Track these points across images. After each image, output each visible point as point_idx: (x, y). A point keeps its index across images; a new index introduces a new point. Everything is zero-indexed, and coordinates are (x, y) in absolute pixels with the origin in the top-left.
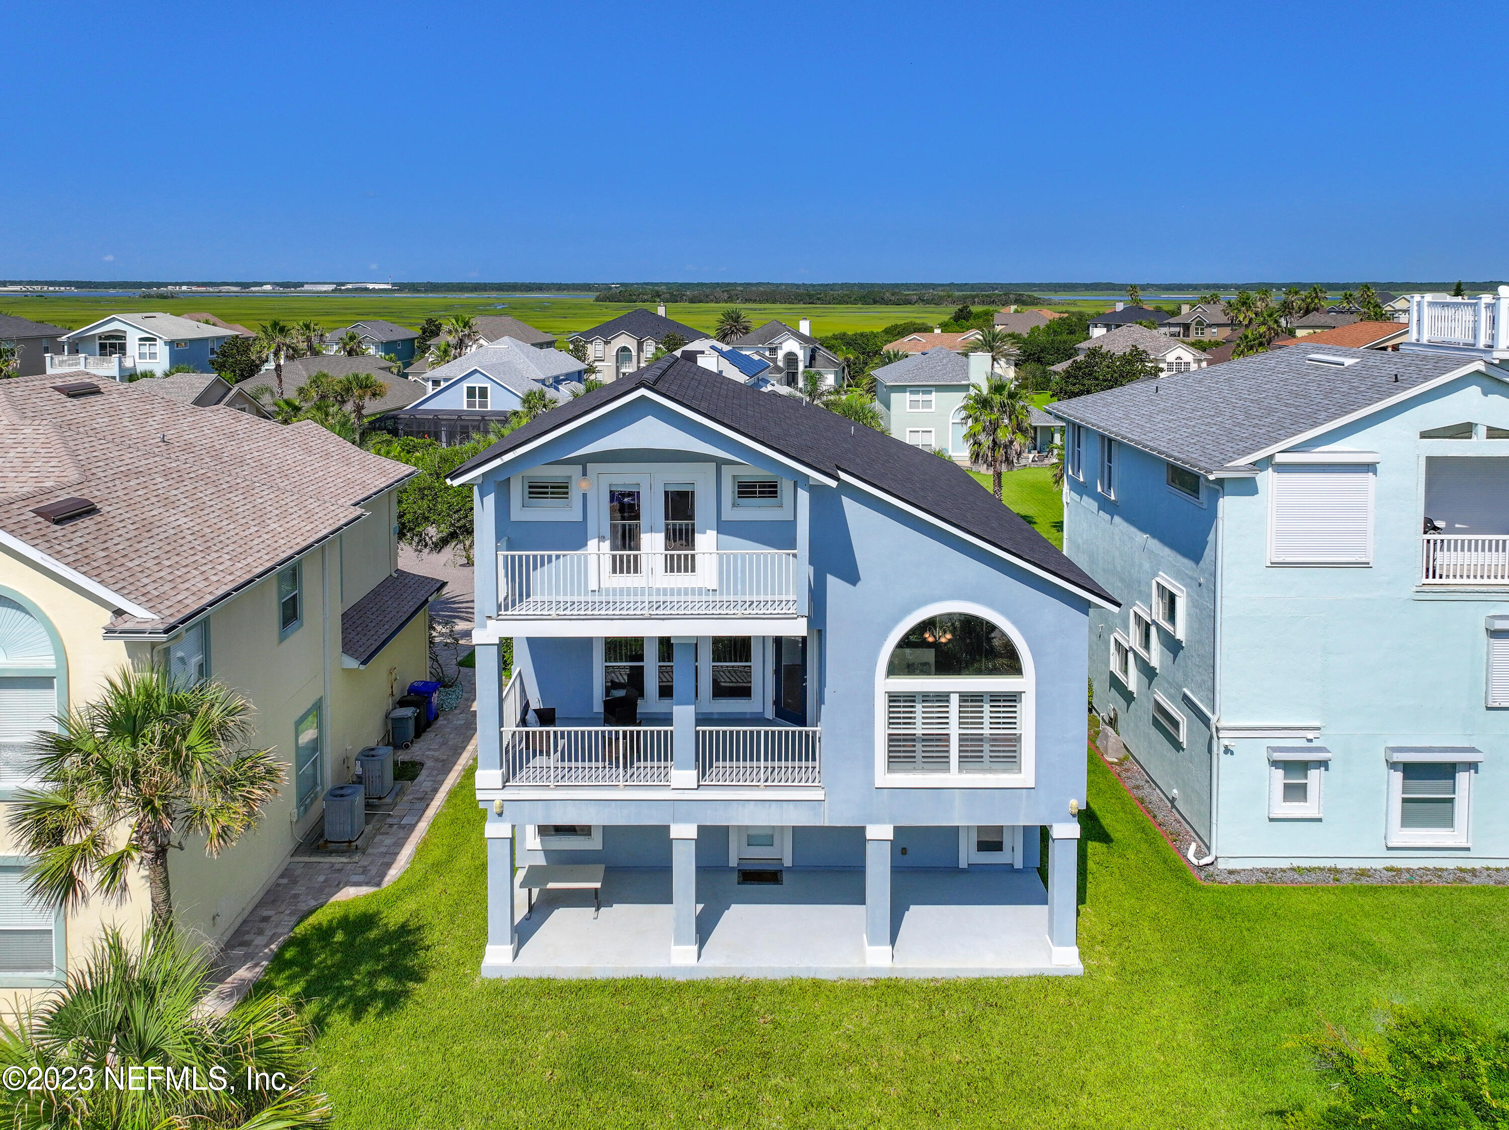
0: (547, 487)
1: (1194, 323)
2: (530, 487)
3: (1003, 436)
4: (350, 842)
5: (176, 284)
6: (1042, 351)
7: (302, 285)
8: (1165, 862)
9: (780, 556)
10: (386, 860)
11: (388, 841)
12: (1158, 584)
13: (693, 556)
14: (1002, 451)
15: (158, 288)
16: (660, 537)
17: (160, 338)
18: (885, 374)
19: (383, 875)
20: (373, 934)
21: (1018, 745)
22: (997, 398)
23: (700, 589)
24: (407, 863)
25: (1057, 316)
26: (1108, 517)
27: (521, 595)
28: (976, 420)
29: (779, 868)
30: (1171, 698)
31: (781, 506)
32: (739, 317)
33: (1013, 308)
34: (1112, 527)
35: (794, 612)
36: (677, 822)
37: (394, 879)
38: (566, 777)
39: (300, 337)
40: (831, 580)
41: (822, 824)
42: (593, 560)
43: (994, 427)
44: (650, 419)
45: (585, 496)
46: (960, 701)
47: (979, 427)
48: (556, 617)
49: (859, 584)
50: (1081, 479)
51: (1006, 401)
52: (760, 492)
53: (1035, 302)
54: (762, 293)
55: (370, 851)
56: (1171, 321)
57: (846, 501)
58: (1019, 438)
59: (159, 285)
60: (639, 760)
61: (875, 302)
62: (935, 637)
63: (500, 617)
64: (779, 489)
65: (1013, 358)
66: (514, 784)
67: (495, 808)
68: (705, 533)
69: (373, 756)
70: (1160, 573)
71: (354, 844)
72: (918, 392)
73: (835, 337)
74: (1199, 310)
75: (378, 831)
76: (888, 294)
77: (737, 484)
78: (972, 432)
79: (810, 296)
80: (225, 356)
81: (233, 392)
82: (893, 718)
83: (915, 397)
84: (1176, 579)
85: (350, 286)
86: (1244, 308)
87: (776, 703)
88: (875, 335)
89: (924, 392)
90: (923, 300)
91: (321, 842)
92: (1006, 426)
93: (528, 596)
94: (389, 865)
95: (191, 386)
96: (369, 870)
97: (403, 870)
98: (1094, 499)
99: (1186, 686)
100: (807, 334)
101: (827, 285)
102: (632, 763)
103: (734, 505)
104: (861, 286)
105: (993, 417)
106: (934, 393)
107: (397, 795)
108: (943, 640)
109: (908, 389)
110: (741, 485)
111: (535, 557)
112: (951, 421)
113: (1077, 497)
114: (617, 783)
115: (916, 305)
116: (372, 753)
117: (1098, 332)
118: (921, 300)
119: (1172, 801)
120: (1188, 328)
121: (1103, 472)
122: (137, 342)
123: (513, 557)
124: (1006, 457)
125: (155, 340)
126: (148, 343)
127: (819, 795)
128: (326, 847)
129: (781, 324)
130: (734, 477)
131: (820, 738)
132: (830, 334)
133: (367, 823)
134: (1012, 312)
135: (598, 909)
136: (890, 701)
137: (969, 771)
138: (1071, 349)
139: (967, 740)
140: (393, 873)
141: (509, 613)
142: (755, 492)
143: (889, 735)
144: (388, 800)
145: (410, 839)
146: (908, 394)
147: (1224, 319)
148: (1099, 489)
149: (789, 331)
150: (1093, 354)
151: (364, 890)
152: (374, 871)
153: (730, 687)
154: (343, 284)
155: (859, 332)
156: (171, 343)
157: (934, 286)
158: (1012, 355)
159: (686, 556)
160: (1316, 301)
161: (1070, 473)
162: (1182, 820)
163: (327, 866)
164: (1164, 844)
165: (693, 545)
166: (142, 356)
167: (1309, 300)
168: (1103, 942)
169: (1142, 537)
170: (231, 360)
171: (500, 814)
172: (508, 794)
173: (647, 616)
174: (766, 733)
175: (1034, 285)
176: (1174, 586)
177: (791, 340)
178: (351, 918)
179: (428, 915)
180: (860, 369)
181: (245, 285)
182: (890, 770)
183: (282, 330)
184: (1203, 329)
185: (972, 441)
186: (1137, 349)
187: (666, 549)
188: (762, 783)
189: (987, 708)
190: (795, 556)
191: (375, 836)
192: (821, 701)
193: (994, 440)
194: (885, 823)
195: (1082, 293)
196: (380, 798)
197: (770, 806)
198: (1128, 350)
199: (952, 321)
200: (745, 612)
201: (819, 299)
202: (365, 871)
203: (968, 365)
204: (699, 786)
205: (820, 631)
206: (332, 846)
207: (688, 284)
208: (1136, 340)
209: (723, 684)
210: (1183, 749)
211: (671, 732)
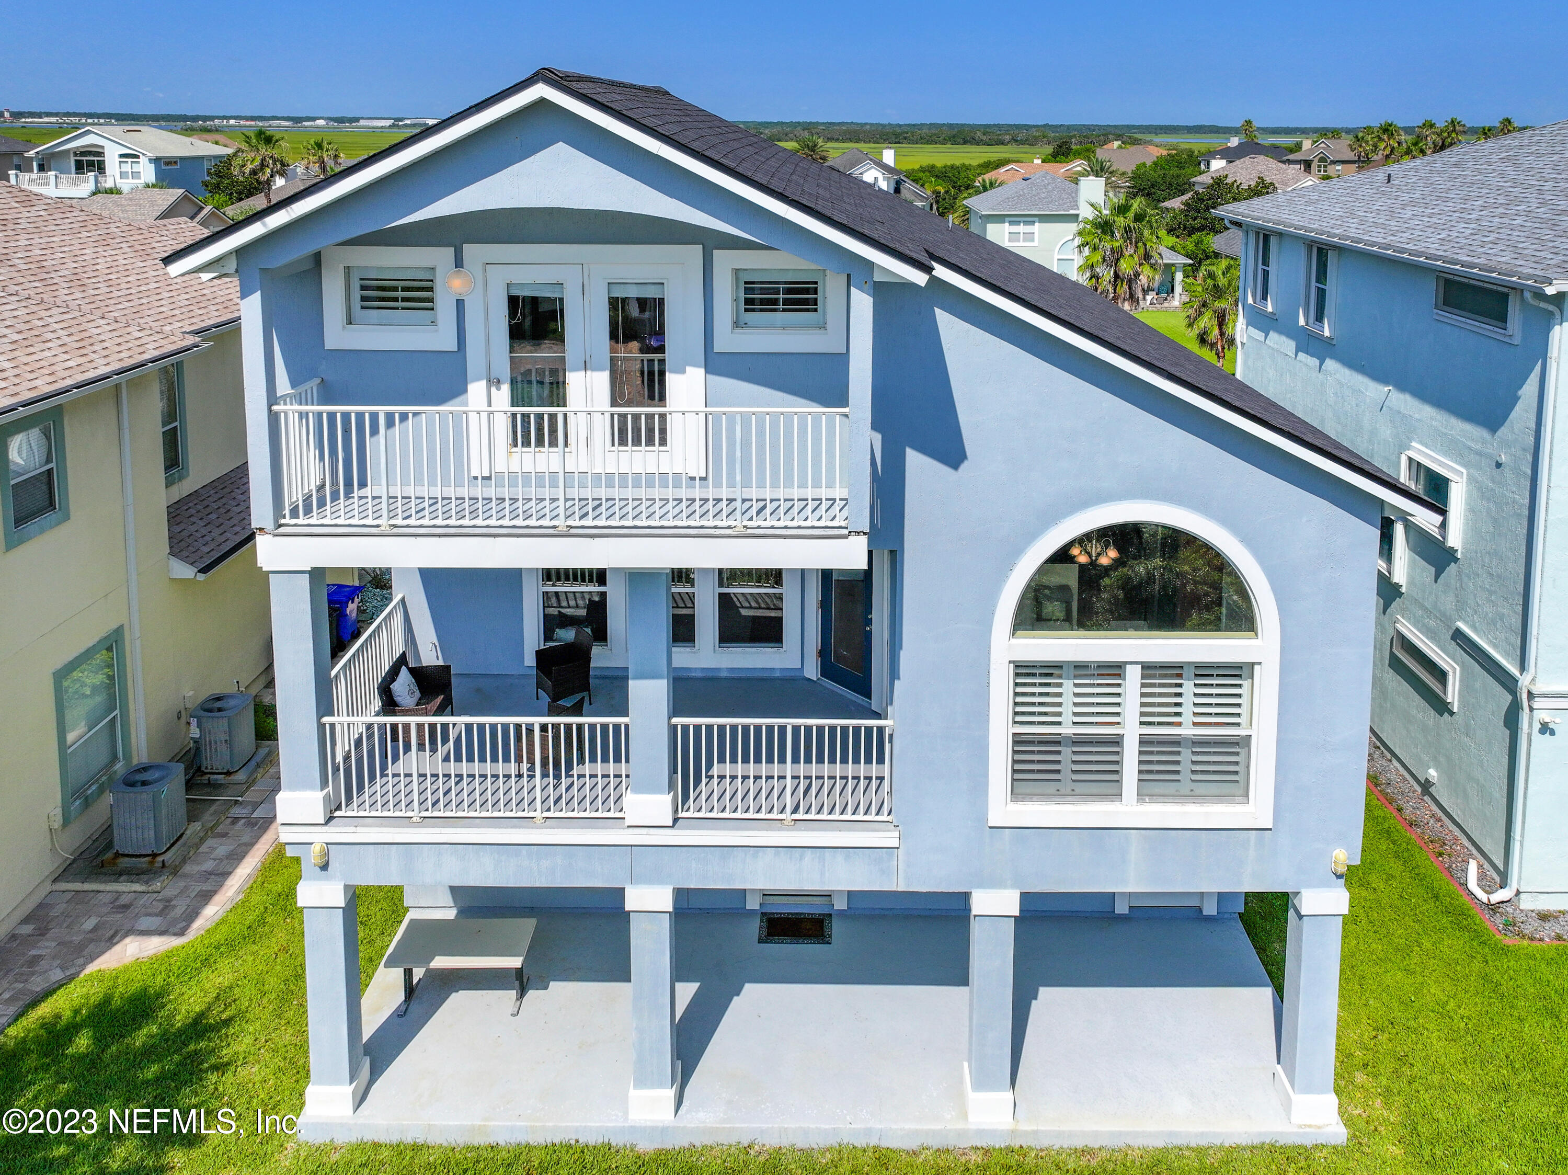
0: (395, 289)
1: (1316, 160)
2: (363, 288)
3: (1126, 267)
4: (154, 855)
5: (223, 118)
6: (1153, 186)
7: (357, 120)
8: (1436, 897)
9: (817, 418)
10: (206, 887)
11: (222, 848)
12: (1410, 459)
13: (663, 417)
14: (1125, 286)
15: (204, 122)
16: (602, 380)
17: (144, 154)
18: (979, 203)
19: (192, 915)
20: (141, 1037)
21: (1243, 752)
22: (1121, 221)
23: (677, 476)
24: (238, 892)
25: (1165, 153)
26: (1314, 362)
27: (349, 484)
28: (1095, 249)
29: (826, 911)
30: (1432, 635)
31: (823, 327)
32: (816, 145)
33: (1117, 144)
34: (1320, 376)
35: (843, 524)
36: (638, 883)
37: (209, 925)
38: (441, 804)
39: (311, 158)
40: (915, 460)
41: (894, 889)
42: (475, 423)
43: (1116, 257)
44: (561, 149)
45: (460, 304)
46: (1143, 677)
47: (1098, 257)
48: (388, 530)
49: (964, 466)
50: (1270, 309)
51: (1132, 226)
52: (786, 302)
53: (1136, 142)
54: (845, 132)
55: (188, 868)
56: (1291, 157)
57: (942, 317)
58: (1146, 271)
59: (205, 118)
60: (581, 761)
61: (965, 142)
62: (1090, 555)
63: (282, 530)
64: (819, 296)
65: (1122, 190)
66: (350, 814)
67: (312, 857)
68: (683, 371)
69: (220, 710)
70: (1414, 444)
71: (160, 859)
72: (1018, 223)
73: (923, 170)
74: (1323, 145)
75: (210, 831)
76: (979, 134)
77: (742, 286)
78: (1090, 262)
79: (897, 135)
80: (219, 177)
81: (205, 212)
82: (1023, 704)
83: (1015, 229)
84: (1446, 454)
85: (408, 122)
86: (1385, 137)
87: (823, 653)
88: (967, 168)
89: (1026, 223)
90: (1017, 141)
91: (109, 855)
92: (1131, 256)
93: (363, 484)
94: (206, 897)
95: (153, 203)
96: (175, 907)
97: (229, 906)
98: (1289, 336)
99: (1461, 618)
100: (891, 163)
101: (914, 125)
102: (569, 767)
103: (736, 324)
104: (951, 126)
105: (1116, 244)
106: (1037, 224)
107: (258, 766)
108: (1104, 561)
109: (1007, 219)
110: (749, 287)
111: (360, 416)
112: (1056, 257)
113: (1258, 335)
114: (532, 814)
115: (1009, 146)
116: (218, 704)
117: (1217, 164)
118: (1015, 140)
119: (1426, 786)
120: (1309, 166)
121: (1308, 297)
122: (117, 160)
123: (332, 416)
124: (1131, 294)
125: (138, 157)
126: (129, 160)
127: (889, 838)
128: (115, 864)
129: (862, 152)
130: (737, 271)
131: (891, 736)
132: (917, 167)
133: (192, 817)
134: (1115, 148)
135: (522, 994)
136: (1017, 675)
137: (1155, 797)
138: (1186, 184)
139: (1151, 743)
140: (211, 912)
141: (300, 521)
142: (775, 302)
143: (1014, 734)
144: (241, 776)
145: (257, 846)
146: (1007, 224)
147: (1351, 156)
148: (1302, 322)
149: (871, 160)
150: (1218, 184)
151: (156, 945)
152: (180, 908)
153: (754, 618)
154: (401, 120)
155: (949, 164)
156: (157, 161)
157: (1028, 127)
158: (1121, 187)
159: (650, 417)
160: (1454, 135)
161: (1250, 300)
162: (1444, 818)
163: (107, 898)
164: (1425, 860)
165: (662, 398)
166: (123, 175)
167: (1445, 134)
168: (1365, 1066)
169: (1375, 391)
170: (227, 181)
171: (325, 867)
172: (335, 834)
173: (562, 529)
174: (796, 729)
175: (1134, 127)
176: (1441, 464)
177: (873, 170)
178: (117, 1002)
179: (245, 994)
180: (950, 205)
181: (297, 120)
182: (1015, 795)
183: (268, 140)
184: (1325, 167)
185: (1088, 275)
186: (1263, 180)
187: (614, 403)
188: (787, 816)
189: (1188, 687)
190: (846, 416)
191: (202, 840)
192: (894, 674)
193: (1115, 272)
194: (1005, 887)
195: (1184, 136)
196: (228, 773)
197: (801, 858)
198: (1253, 183)
199: (1050, 157)
200: (749, 524)
201: (905, 138)
202: (168, 905)
203: (1077, 192)
204: (676, 820)
205: (893, 553)
206: (124, 862)
207: (767, 123)
208: (1261, 172)
209: (744, 612)
210: (1452, 713)
211: (627, 726)
